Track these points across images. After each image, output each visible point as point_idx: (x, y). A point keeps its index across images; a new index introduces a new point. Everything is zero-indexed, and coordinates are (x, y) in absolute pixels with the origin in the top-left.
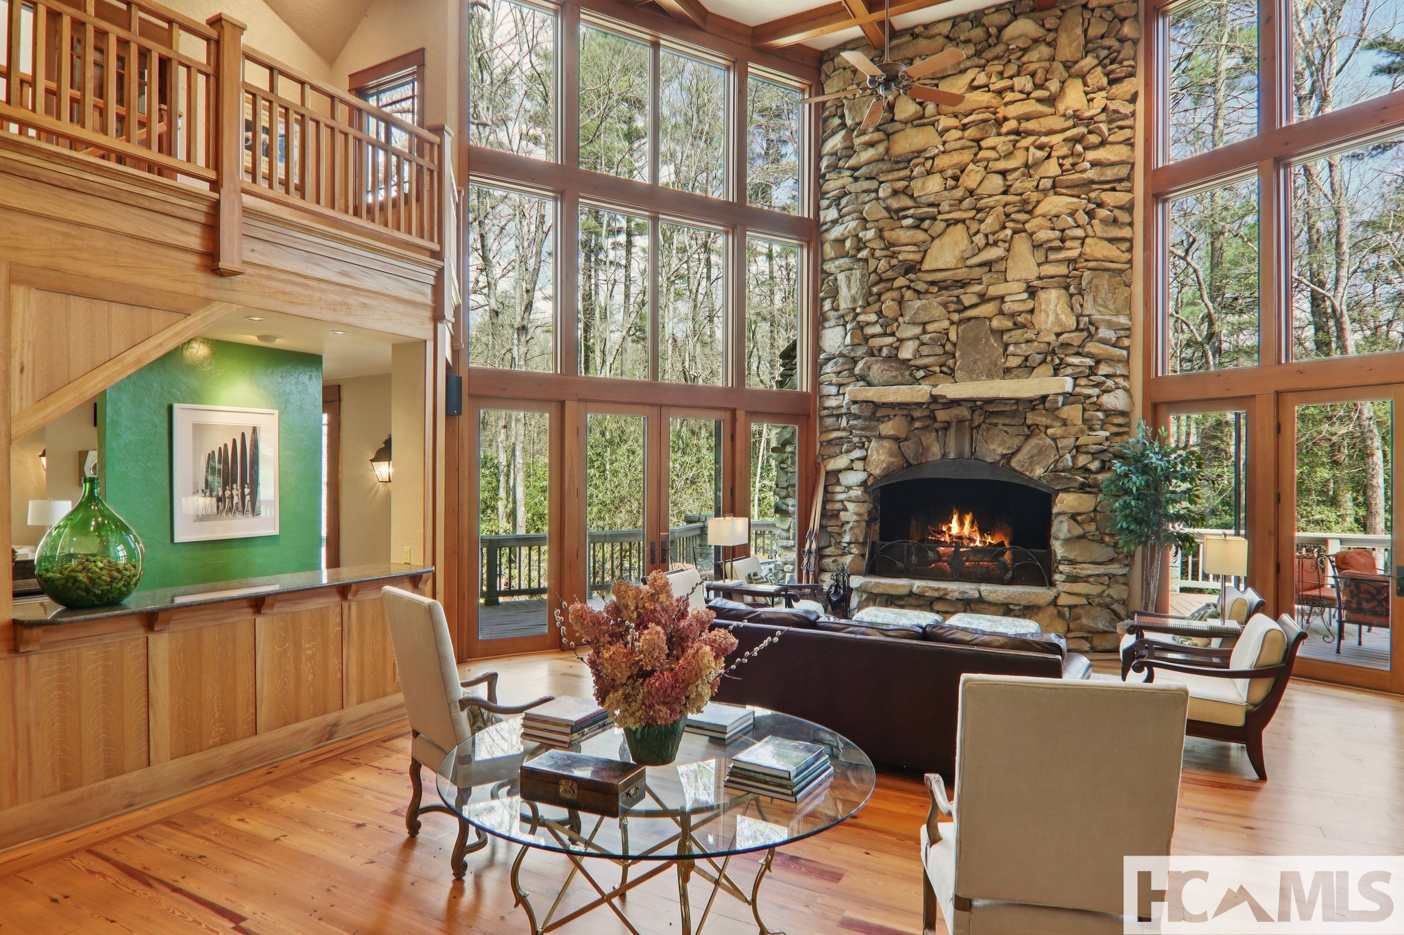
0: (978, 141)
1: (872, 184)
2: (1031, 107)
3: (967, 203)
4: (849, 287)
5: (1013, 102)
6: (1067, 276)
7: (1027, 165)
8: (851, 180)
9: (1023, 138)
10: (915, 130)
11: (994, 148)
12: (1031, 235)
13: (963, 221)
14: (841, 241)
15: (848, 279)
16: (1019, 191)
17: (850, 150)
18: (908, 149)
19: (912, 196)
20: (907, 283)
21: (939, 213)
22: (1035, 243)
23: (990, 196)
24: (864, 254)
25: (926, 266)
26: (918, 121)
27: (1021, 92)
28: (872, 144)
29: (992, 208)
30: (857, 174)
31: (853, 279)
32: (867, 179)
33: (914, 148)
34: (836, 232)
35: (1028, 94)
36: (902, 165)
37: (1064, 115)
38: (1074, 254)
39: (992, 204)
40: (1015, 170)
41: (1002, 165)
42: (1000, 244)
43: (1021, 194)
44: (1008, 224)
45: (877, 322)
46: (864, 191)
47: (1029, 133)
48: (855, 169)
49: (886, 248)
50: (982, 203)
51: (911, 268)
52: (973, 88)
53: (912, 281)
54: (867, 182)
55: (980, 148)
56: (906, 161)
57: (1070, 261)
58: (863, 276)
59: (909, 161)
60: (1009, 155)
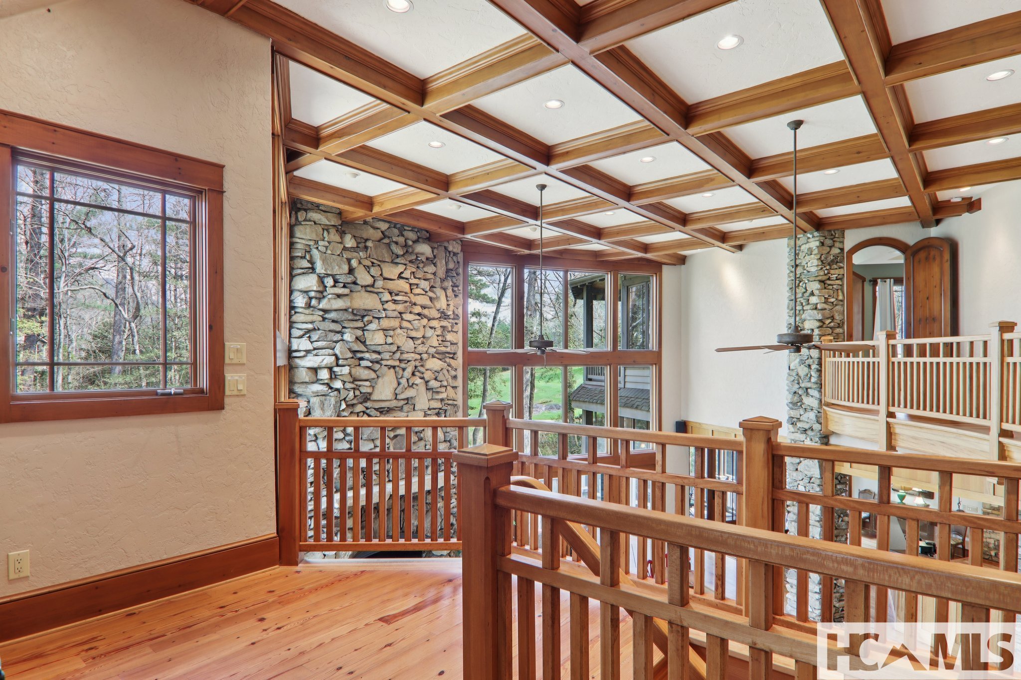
0: (400, 313)
1: (337, 327)
2: (427, 302)
3: (398, 355)
4: (322, 409)
5: (418, 294)
6: (440, 409)
7: (424, 337)
8: (321, 319)
9: (422, 318)
10: (367, 294)
11: (409, 321)
12: (427, 382)
13: (394, 367)
14: (315, 370)
15: (322, 404)
16: (420, 352)
17: (321, 294)
18: (362, 307)
19: (364, 343)
20: (364, 409)
21: (382, 360)
22: (428, 388)
23: (407, 352)
24: (338, 384)
25: (374, 397)
26: (369, 289)
27: (423, 290)
28: (339, 296)
29: (409, 361)
30: (326, 316)
31: (326, 403)
32: (333, 321)
33: (366, 307)
34: (311, 361)
35: (426, 292)
36: (358, 318)
37: (438, 310)
38: (444, 396)
39: (410, 359)
40: (419, 338)
41: (413, 334)
42: (414, 386)
43: (420, 354)
44: (417, 373)
45: (344, 438)
46: (331, 331)
47: (426, 317)
48: (325, 311)
49: (353, 383)
50: (405, 356)
51: (366, 398)
52: (400, 277)
53: (367, 408)
54: (334, 324)
55: (402, 319)
56: (360, 315)
57: (442, 400)
58: (336, 402)
59: (363, 317)
60: (417, 330)
